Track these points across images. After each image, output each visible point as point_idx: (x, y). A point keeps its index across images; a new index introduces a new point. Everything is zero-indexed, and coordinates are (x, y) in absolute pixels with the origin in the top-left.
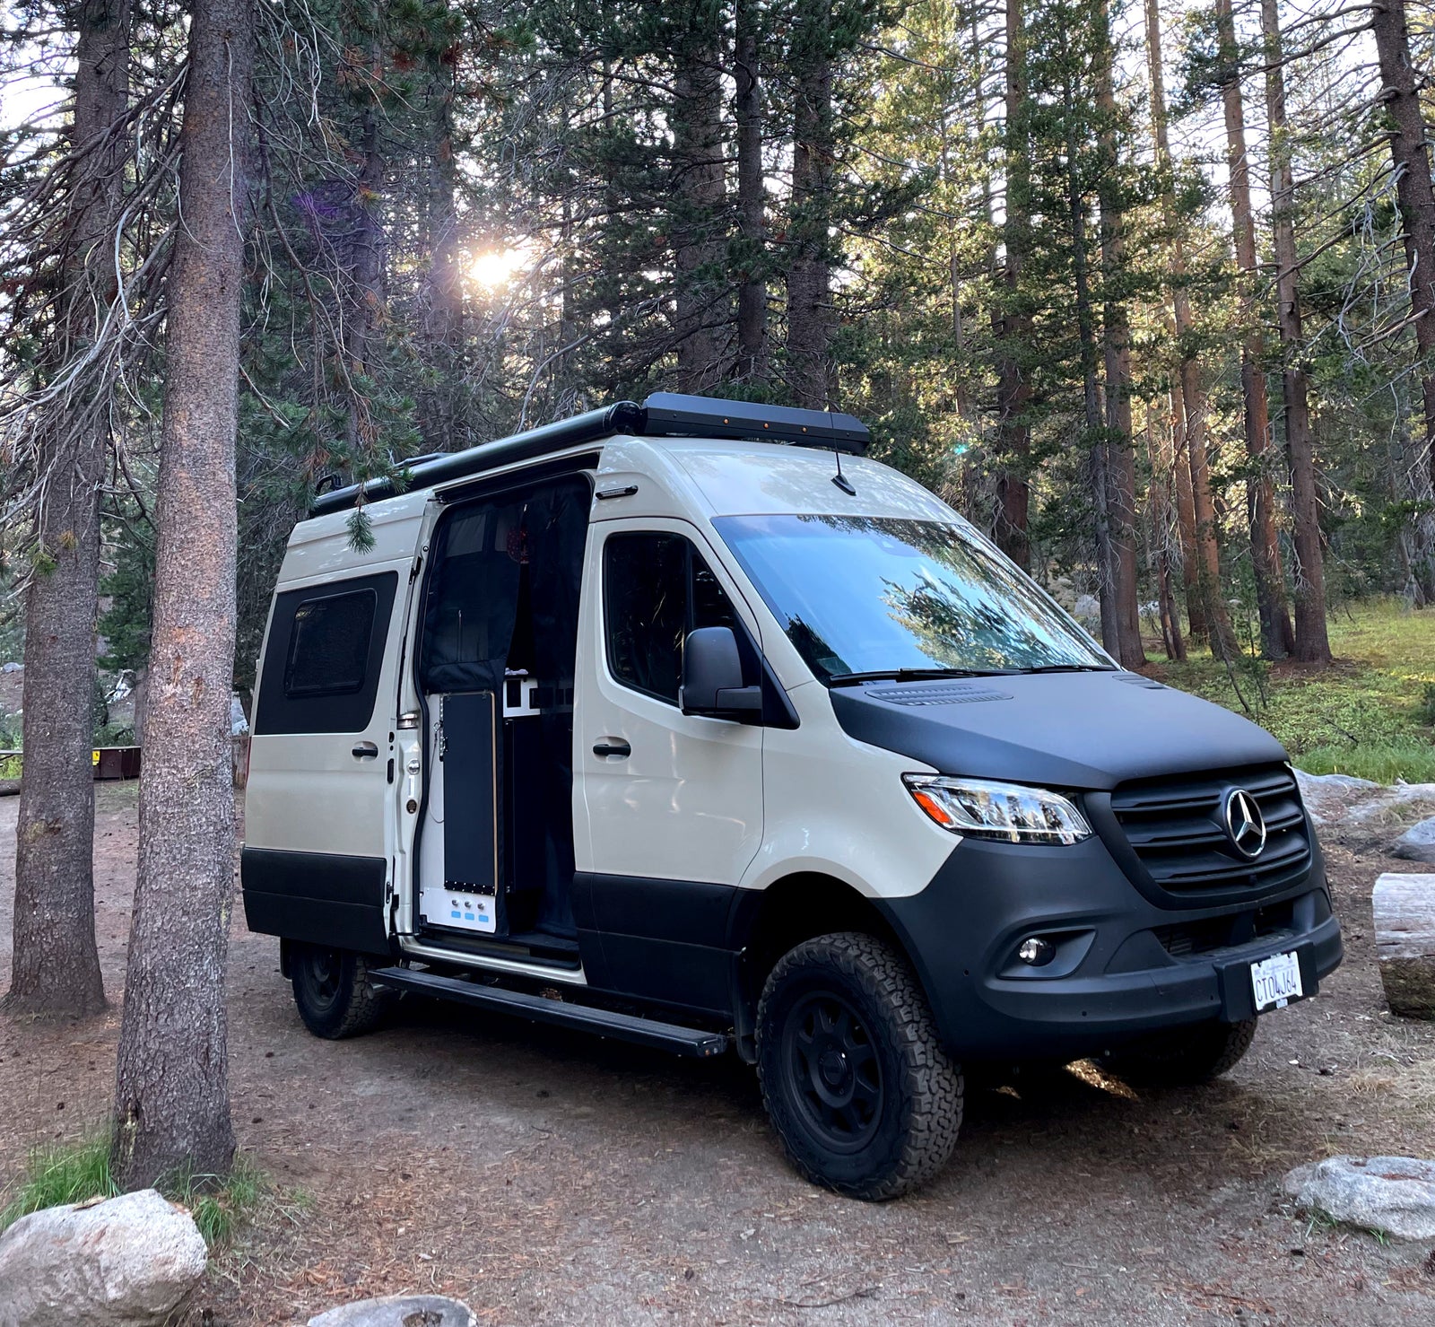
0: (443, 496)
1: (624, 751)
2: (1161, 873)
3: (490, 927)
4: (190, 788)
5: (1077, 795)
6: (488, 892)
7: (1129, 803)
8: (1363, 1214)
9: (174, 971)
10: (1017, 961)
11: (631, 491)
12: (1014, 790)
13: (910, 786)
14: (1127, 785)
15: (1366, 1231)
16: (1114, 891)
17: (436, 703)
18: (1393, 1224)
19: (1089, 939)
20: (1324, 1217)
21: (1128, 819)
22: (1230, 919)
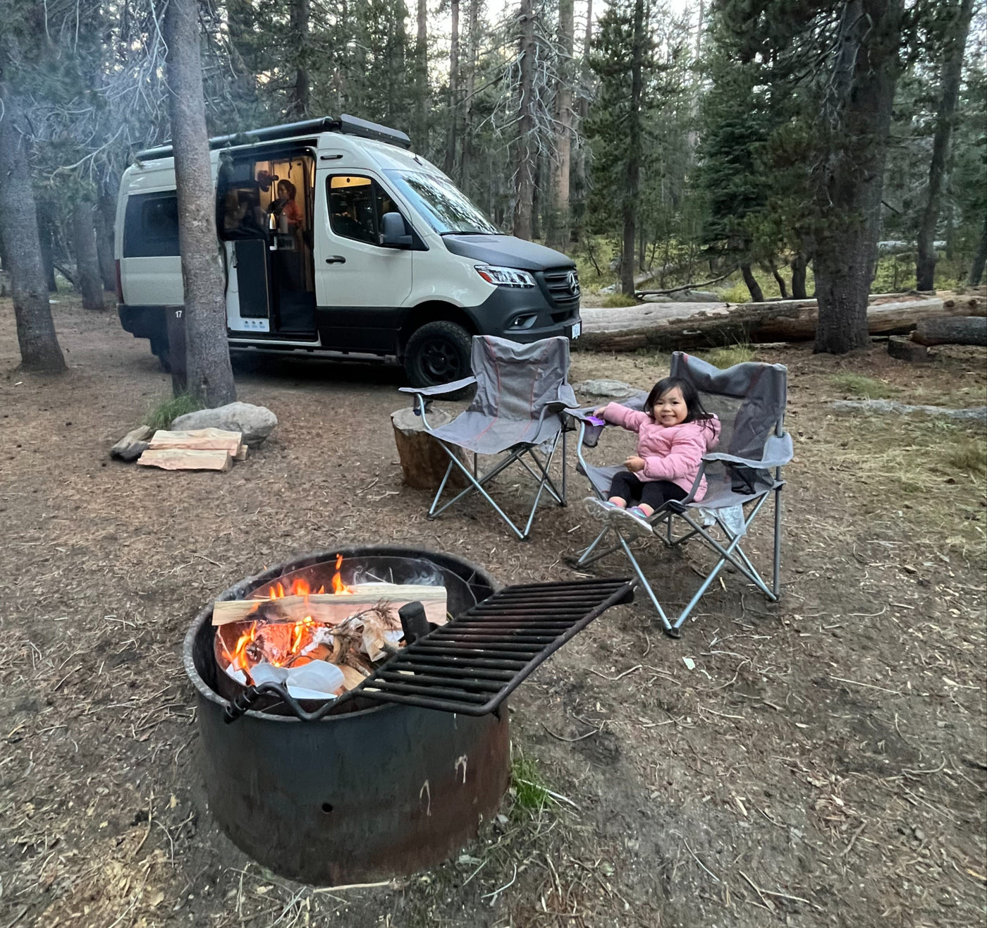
0: (222, 154)
1: (342, 261)
2: (555, 297)
3: (267, 329)
4: (208, 264)
5: (532, 272)
6: (265, 317)
7: (549, 275)
8: (605, 392)
9: (213, 332)
10: (514, 325)
11: (340, 157)
12: (510, 270)
13: (477, 270)
14: (548, 269)
15: (606, 396)
16: (543, 303)
17: (230, 246)
18: (614, 393)
19: (535, 318)
20: (591, 394)
21: (548, 280)
22: (564, 314)
